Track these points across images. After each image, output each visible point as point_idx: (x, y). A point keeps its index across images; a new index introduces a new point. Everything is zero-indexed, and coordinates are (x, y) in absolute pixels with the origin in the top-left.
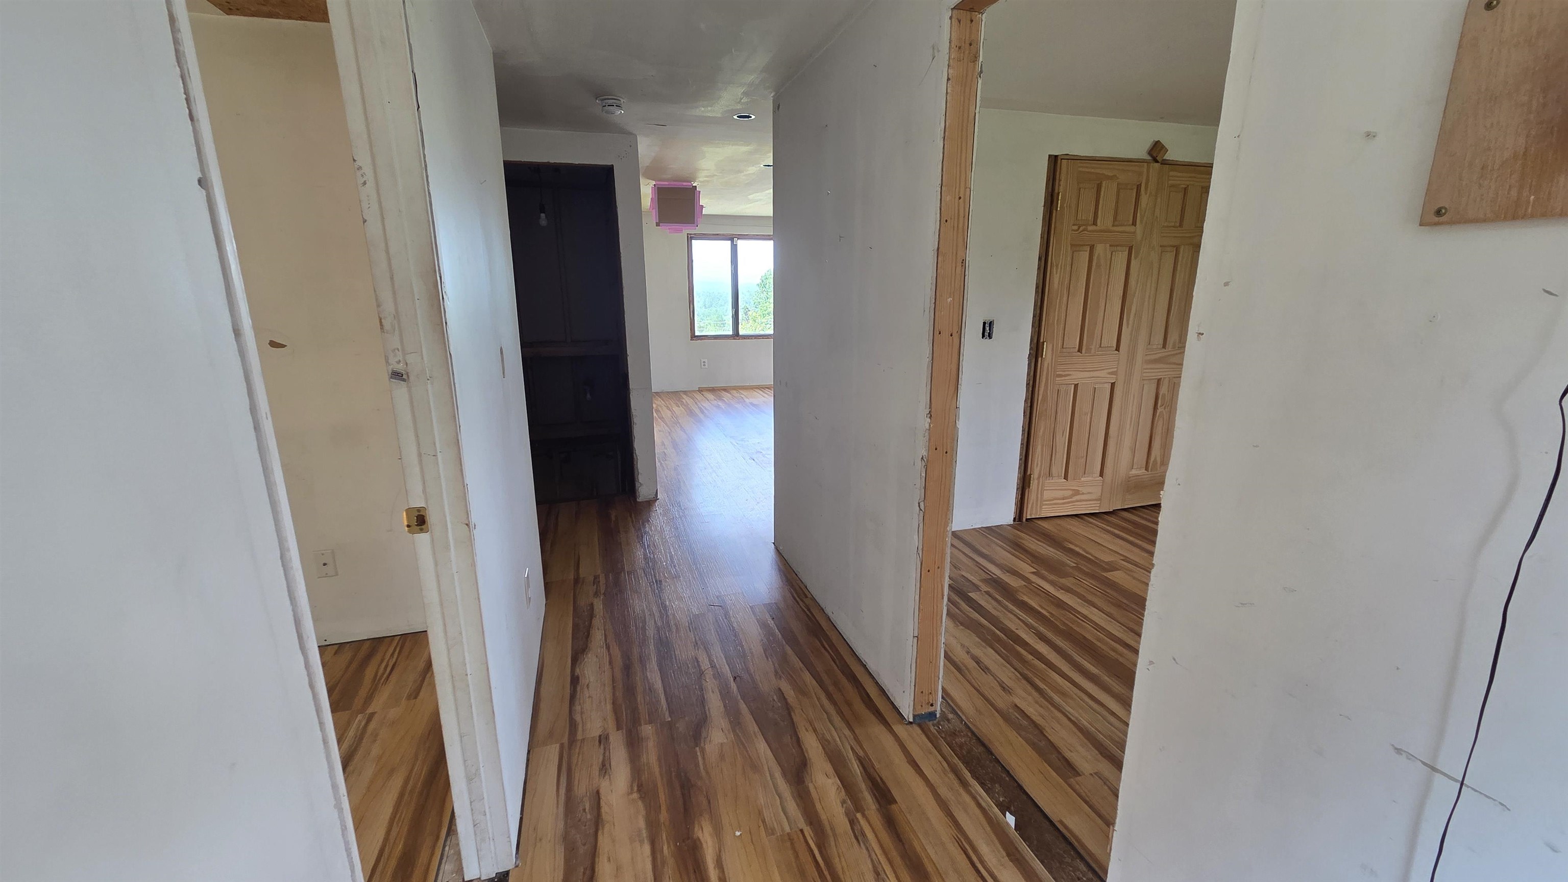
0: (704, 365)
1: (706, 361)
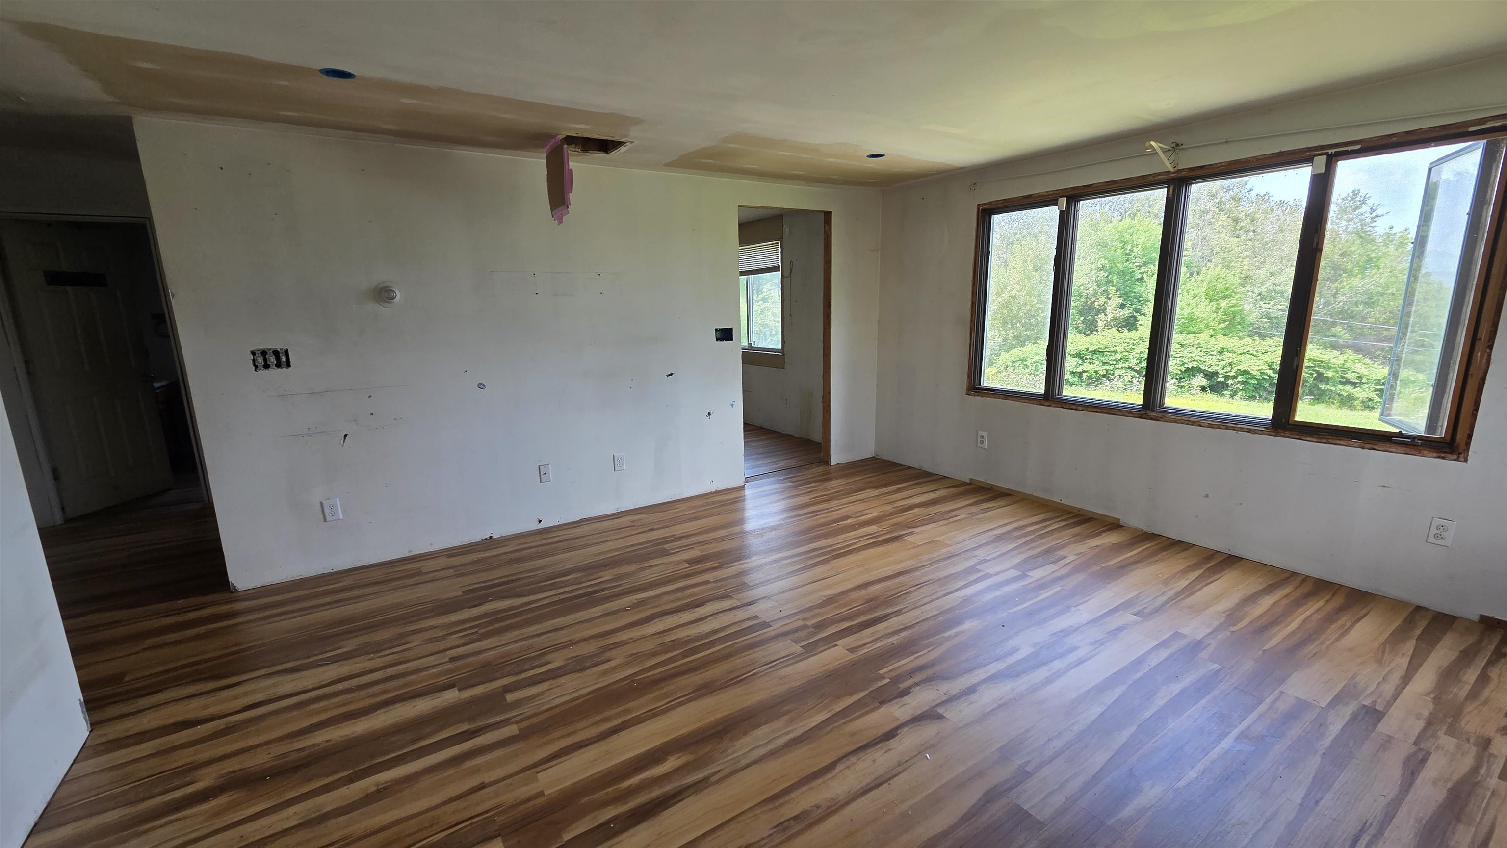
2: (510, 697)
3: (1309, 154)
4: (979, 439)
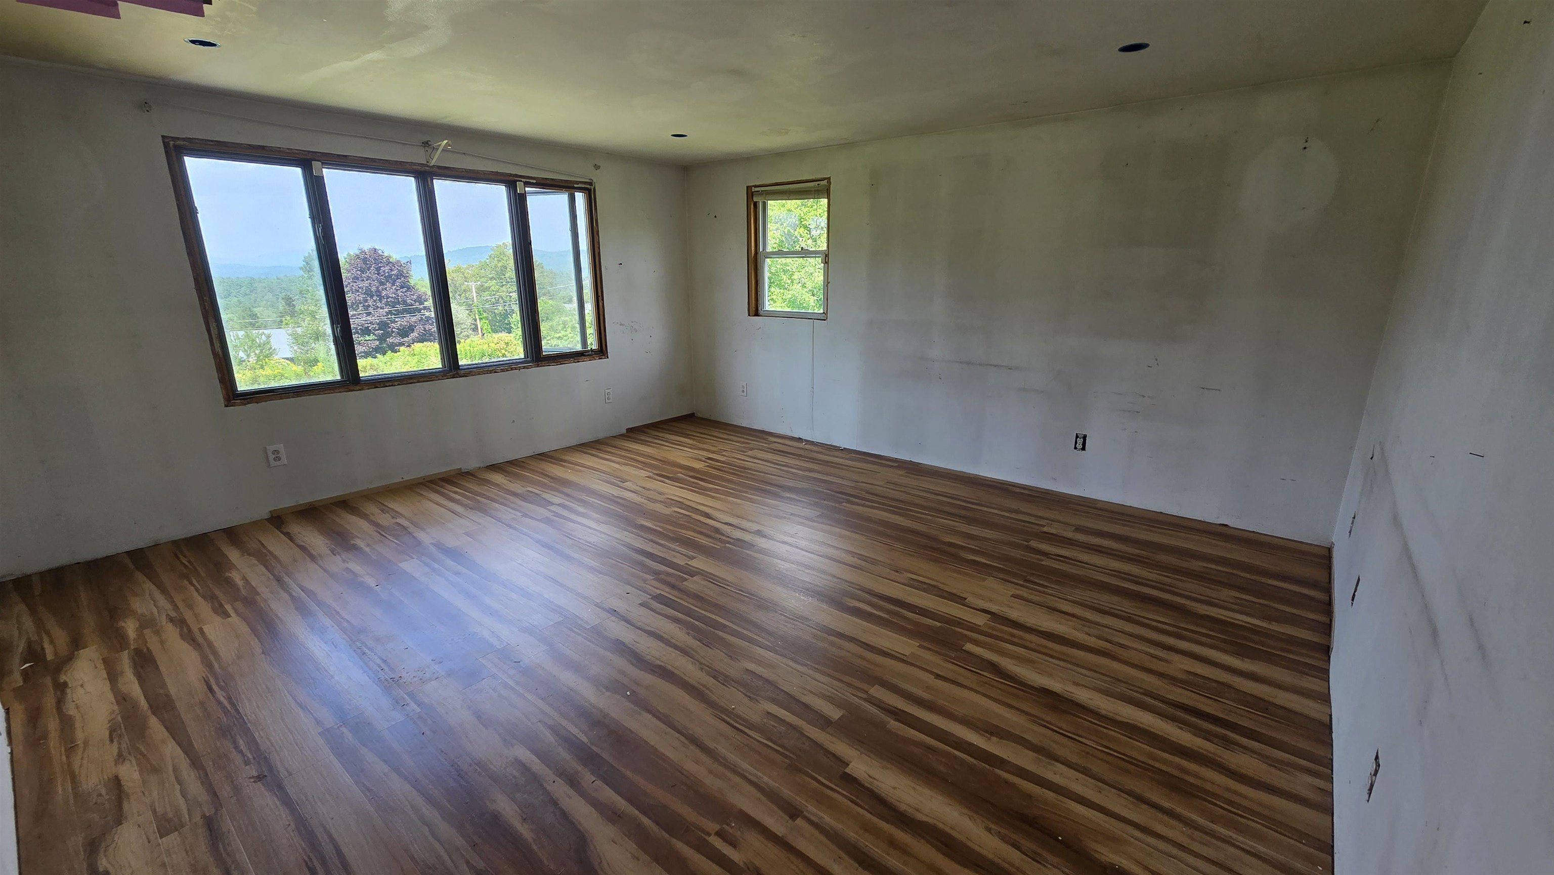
0: (278, 459)
2: (835, 714)
3: (511, 178)
4: (271, 457)
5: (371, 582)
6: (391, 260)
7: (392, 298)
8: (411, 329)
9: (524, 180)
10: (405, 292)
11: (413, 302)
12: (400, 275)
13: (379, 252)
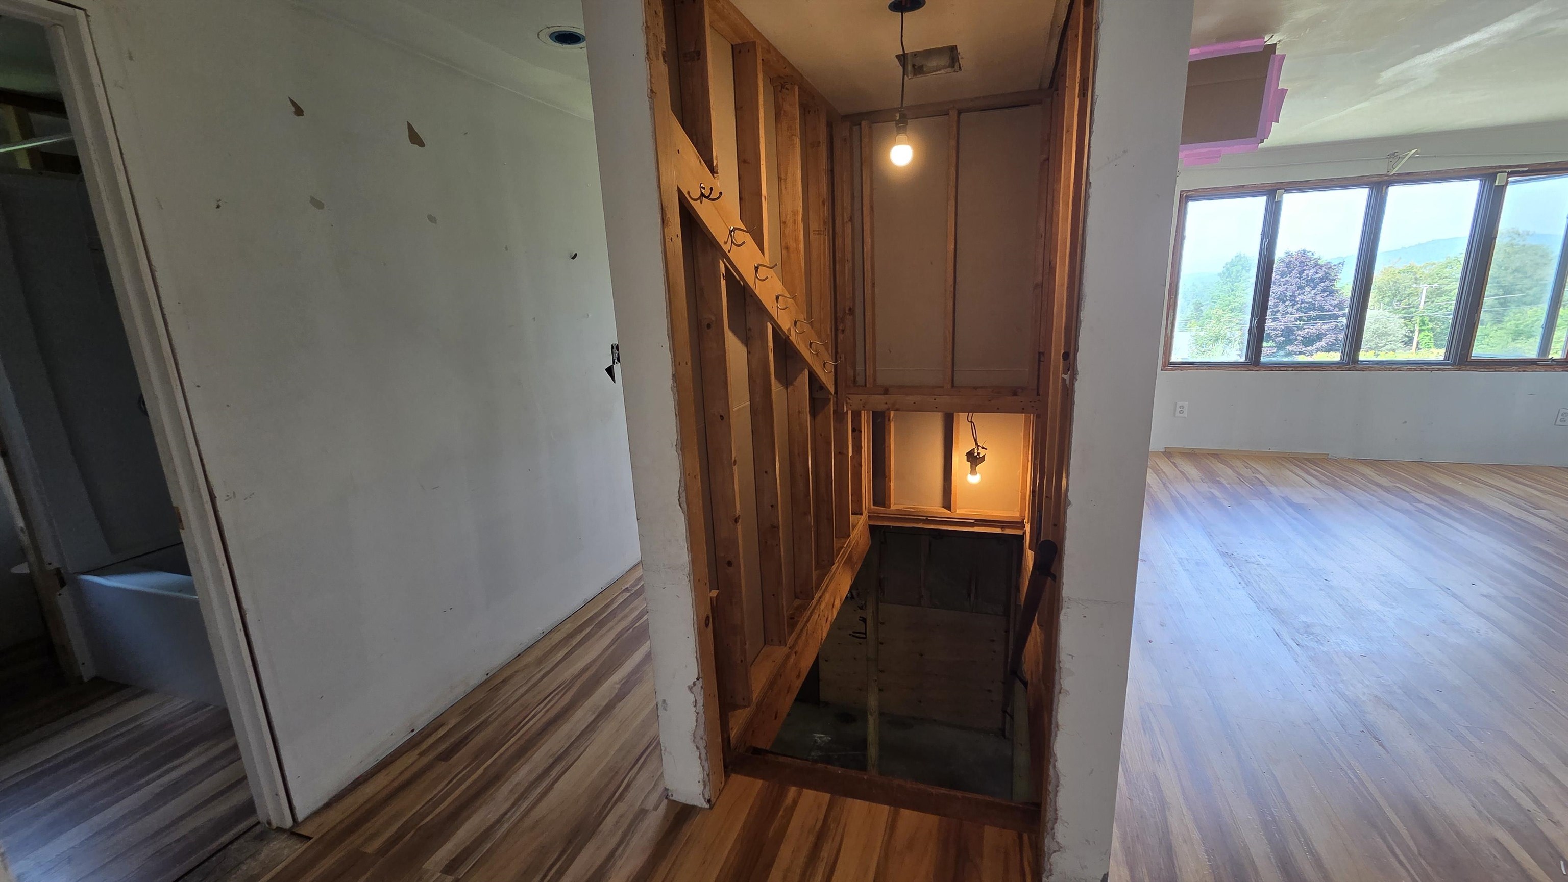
0: (1181, 412)
1: (1186, 404)
3: (1491, 171)
4: (1178, 410)
5: (1226, 504)
6: (1320, 262)
7: (1307, 303)
8: (1319, 337)
9: (1510, 170)
10: (1326, 296)
11: (1332, 308)
12: (1326, 277)
13: (1308, 254)
